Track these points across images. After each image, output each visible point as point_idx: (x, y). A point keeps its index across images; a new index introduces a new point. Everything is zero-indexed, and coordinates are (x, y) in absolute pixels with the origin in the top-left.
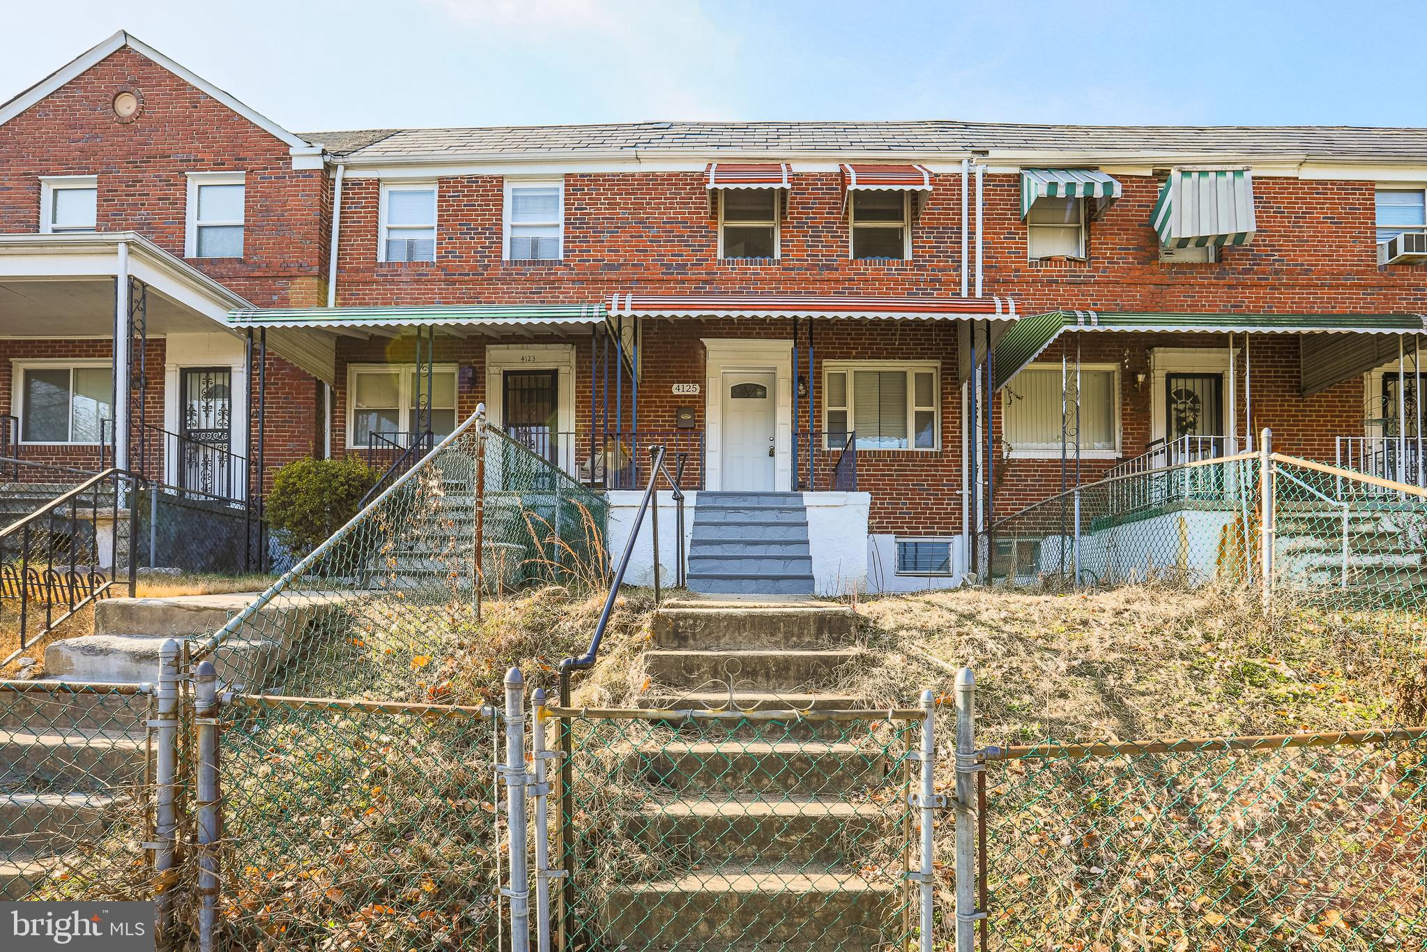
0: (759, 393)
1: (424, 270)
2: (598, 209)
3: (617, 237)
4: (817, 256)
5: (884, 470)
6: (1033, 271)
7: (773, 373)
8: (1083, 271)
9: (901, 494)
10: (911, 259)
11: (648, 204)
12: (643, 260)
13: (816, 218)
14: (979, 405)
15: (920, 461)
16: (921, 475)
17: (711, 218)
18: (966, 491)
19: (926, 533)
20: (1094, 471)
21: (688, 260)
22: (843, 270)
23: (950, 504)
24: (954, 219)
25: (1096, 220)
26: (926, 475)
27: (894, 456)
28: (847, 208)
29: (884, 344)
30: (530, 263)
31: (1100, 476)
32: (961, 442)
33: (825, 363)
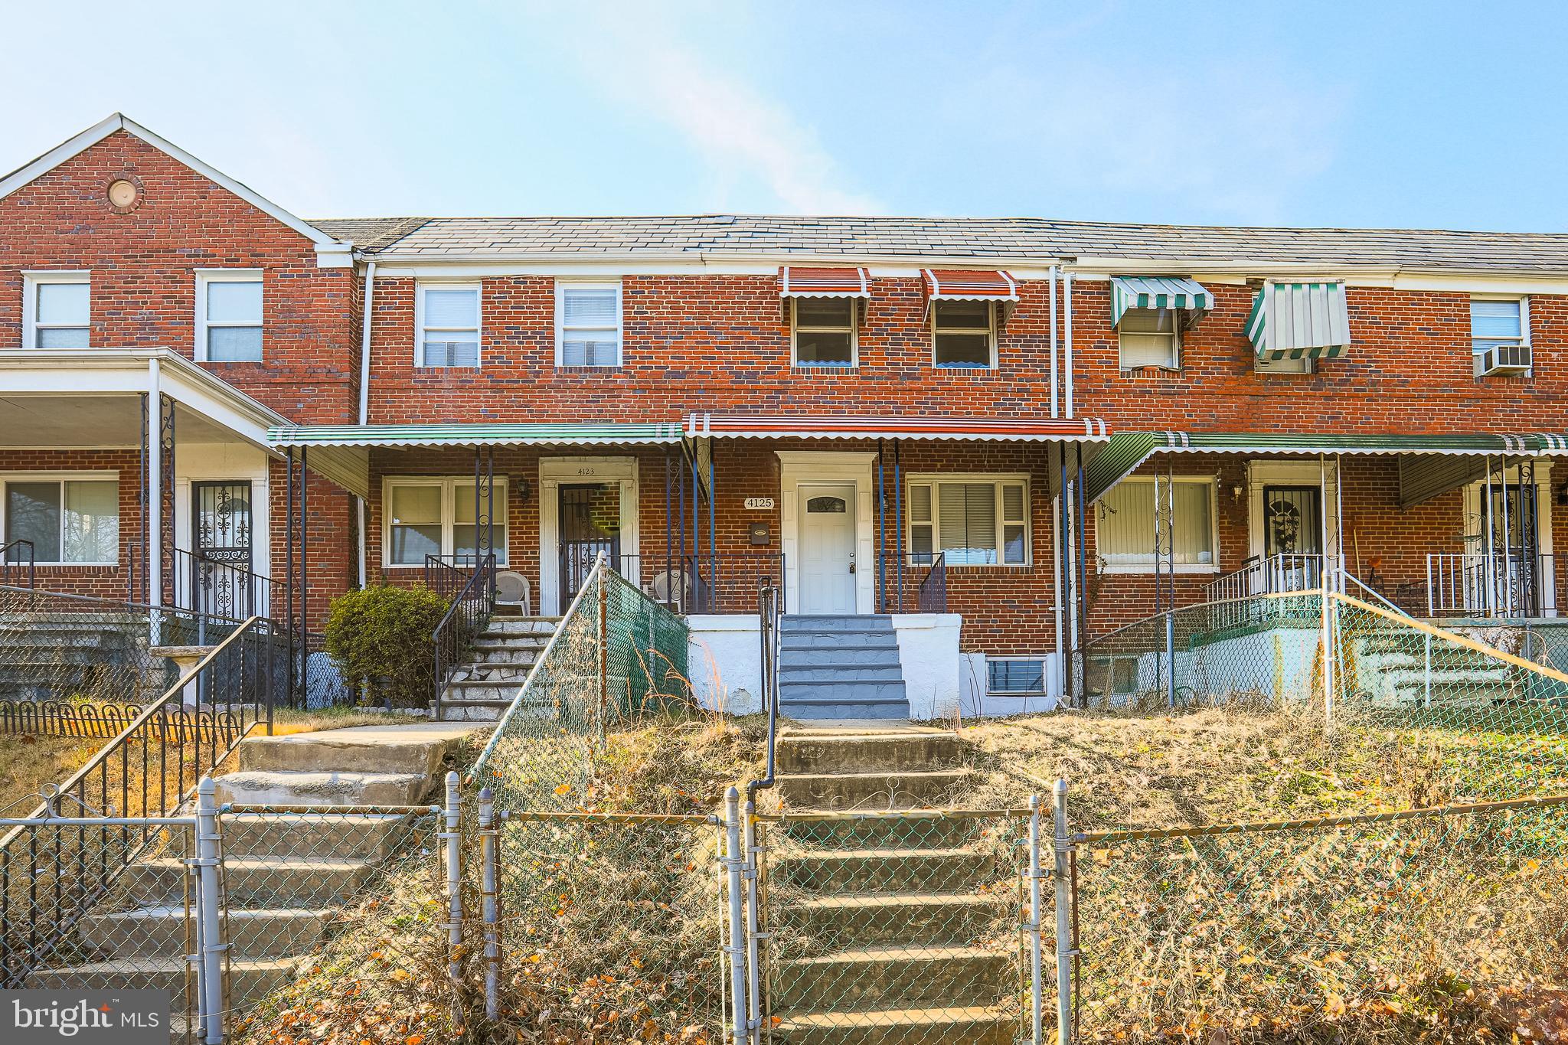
0: (838, 507)
1: (468, 376)
2: (659, 313)
3: (681, 343)
4: (898, 364)
5: (972, 587)
6: (1125, 381)
7: (852, 486)
8: (1176, 382)
9: (991, 612)
10: (997, 368)
11: (714, 308)
12: (710, 368)
13: (896, 325)
14: (1071, 519)
15: (1010, 577)
16: (1012, 592)
17: (784, 324)
18: (1059, 608)
19: (1018, 652)
20: (1191, 585)
21: (760, 368)
22: (926, 379)
23: (1042, 621)
24: (1042, 327)
25: (1189, 329)
26: (1016, 592)
27: (983, 572)
28: (929, 315)
29: (971, 456)
30: (586, 370)
31: (1198, 591)
32: (1053, 557)
33: (908, 476)
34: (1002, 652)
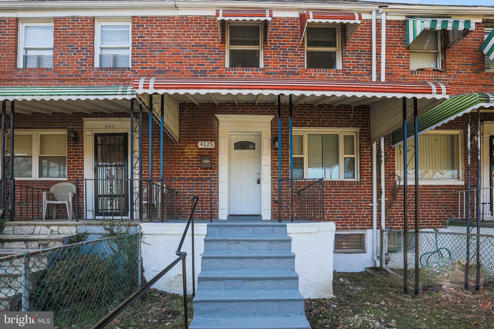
0: (251, 147)
1: (45, 73)
2: (152, 37)
3: (164, 54)
4: (286, 66)
5: (326, 192)
6: (413, 77)
7: (259, 135)
8: (442, 77)
9: (337, 206)
10: (341, 68)
11: (183, 34)
12: (179, 68)
13: (285, 44)
14: (383, 154)
15: (348, 187)
16: (348, 195)
17: (221, 43)
18: (375, 204)
19: (351, 229)
20: (448, 192)
21: (208, 68)
22: (302, 74)
23: (365, 212)
24: (367, 46)
25: (449, 48)
26: (351, 195)
27: (332, 184)
28: (304, 39)
29: (326, 118)
30: (111, 69)
31: (452, 195)
32: (372, 175)
34: (342, 229)
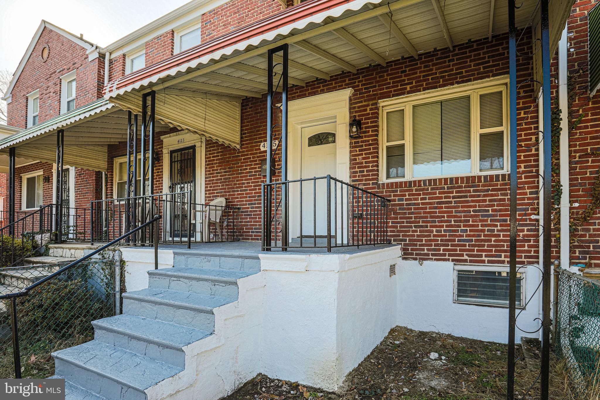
0: (330, 139)
2: (218, 31)
5: (441, 198)
7: (334, 121)
9: (460, 221)
15: (483, 186)
16: (485, 201)
26: (490, 201)
27: (451, 183)
32: (537, 160)
33: (382, 103)
34: (471, 261)
